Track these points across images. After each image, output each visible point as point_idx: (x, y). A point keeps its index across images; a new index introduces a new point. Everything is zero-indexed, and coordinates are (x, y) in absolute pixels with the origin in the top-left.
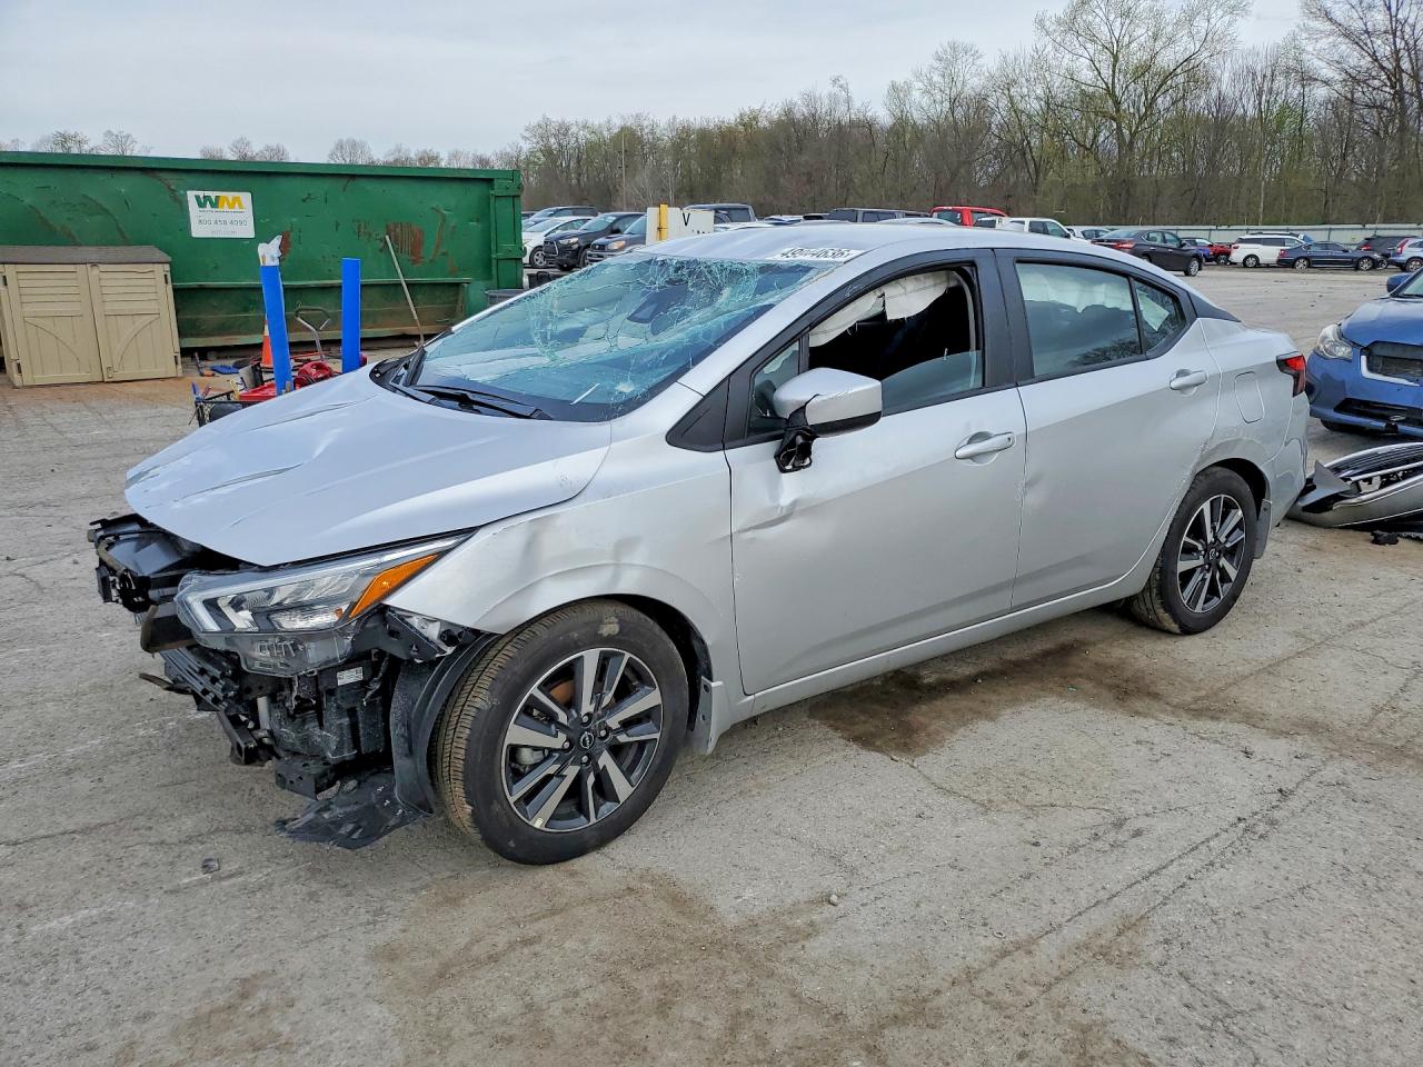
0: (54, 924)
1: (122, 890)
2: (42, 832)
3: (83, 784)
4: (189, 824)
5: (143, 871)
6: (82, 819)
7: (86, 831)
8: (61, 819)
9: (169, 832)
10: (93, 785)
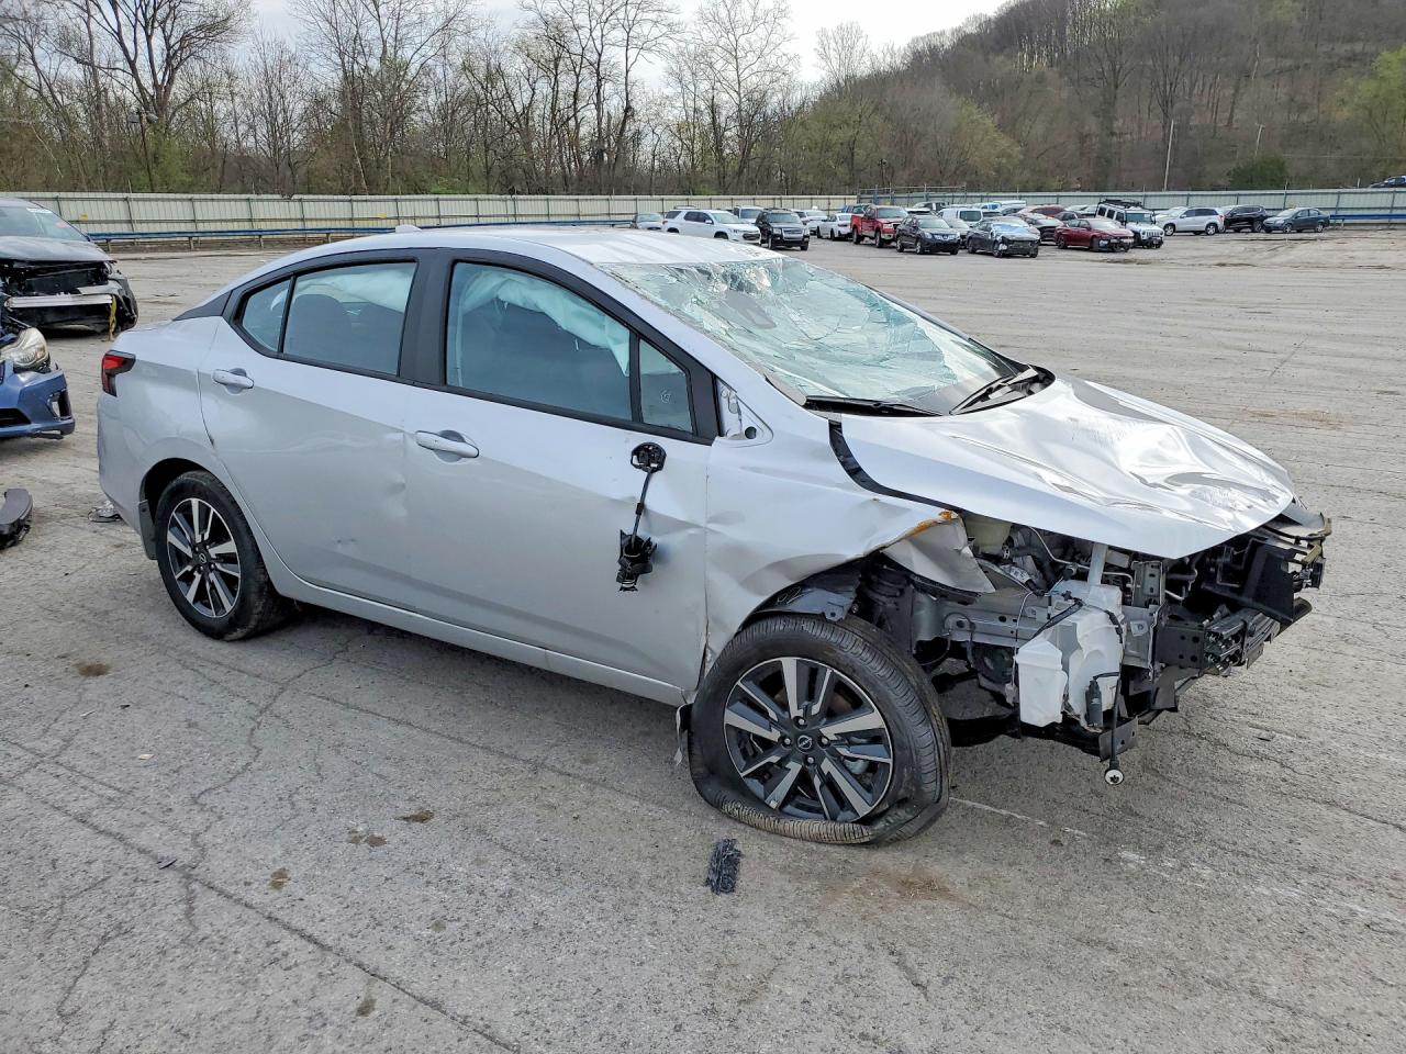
0: (1392, 759)
1: (1336, 753)
2: (1371, 823)
3: (1308, 847)
4: (1253, 767)
5: (1312, 758)
6: (1330, 815)
7: (1331, 804)
8: (1348, 825)
9: (1272, 769)
10: (1300, 840)
